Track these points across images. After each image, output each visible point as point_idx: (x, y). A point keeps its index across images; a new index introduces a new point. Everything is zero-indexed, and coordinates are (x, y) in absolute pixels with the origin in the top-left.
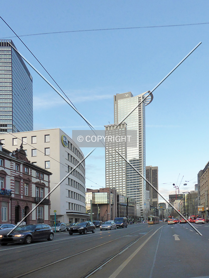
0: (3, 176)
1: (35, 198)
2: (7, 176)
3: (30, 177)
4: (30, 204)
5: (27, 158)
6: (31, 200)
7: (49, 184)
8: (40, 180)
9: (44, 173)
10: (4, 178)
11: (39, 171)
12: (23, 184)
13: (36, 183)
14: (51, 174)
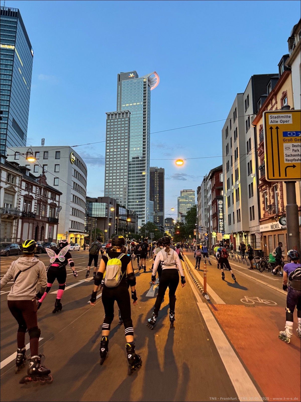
0: (30, 200)
1: (48, 218)
2: (33, 200)
3: (47, 199)
4: (45, 224)
5: (46, 182)
6: (46, 220)
7: (59, 204)
8: (53, 200)
9: (56, 193)
10: (31, 201)
11: (53, 192)
12: (42, 206)
13: (50, 204)
14: (61, 194)
